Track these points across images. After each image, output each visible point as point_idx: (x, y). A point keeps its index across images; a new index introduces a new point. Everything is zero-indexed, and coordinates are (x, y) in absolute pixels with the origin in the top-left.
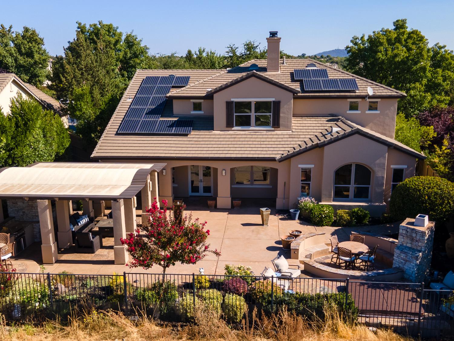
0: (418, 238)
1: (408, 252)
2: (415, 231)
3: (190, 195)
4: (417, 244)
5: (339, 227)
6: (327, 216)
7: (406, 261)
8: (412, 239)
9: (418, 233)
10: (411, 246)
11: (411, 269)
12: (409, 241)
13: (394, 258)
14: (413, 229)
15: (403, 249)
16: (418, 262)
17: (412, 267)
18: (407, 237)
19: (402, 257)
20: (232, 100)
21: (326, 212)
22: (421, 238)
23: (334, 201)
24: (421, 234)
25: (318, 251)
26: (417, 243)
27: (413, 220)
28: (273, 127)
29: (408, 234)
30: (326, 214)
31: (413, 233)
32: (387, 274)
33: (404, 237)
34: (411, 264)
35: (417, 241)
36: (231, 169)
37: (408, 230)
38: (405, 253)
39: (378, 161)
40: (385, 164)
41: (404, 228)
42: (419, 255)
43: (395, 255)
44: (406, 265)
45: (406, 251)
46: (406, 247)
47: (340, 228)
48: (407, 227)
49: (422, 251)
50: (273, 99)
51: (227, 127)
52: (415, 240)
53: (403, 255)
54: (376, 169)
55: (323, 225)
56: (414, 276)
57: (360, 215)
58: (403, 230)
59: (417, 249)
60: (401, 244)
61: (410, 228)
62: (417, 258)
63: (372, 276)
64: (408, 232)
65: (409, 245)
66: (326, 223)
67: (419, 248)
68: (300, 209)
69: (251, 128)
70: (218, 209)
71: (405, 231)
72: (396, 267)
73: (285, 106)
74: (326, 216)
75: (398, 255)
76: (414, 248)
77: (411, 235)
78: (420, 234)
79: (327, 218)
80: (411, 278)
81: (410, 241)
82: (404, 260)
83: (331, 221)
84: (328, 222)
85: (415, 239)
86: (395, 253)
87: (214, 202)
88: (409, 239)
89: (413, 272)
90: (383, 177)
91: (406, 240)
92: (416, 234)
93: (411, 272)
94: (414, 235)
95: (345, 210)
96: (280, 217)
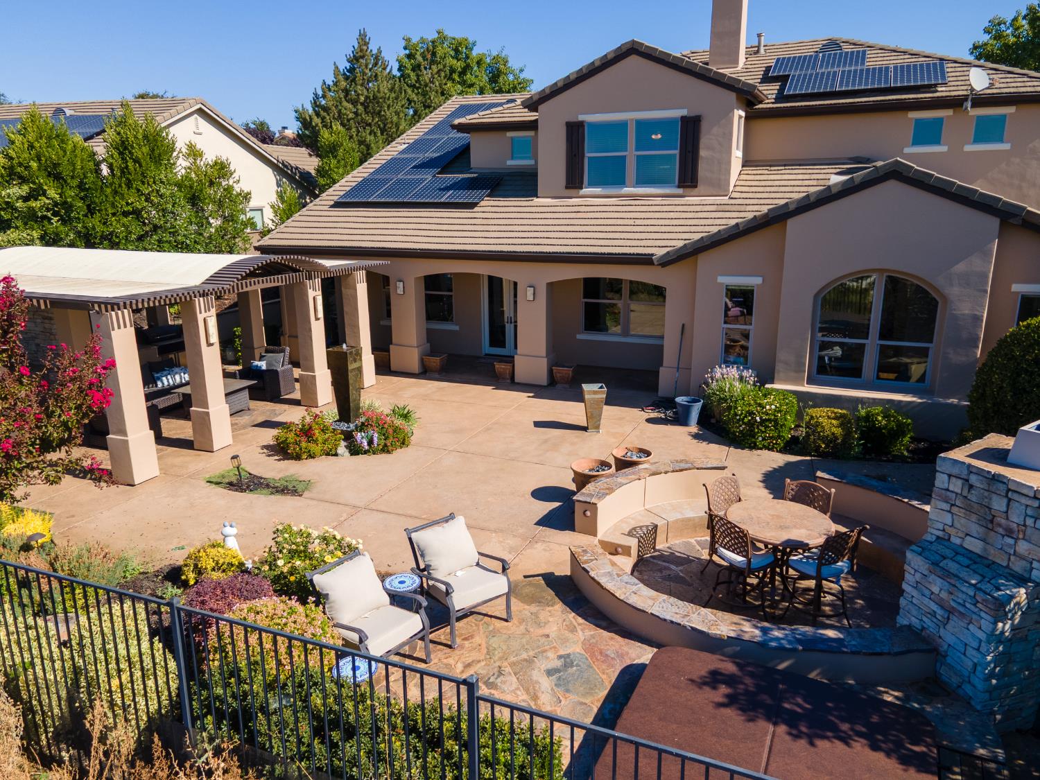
0: (1016, 518)
1: (963, 574)
2: (1002, 487)
3: (487, 352)
4: (1010, 546)
5: (806, 455)
6: (769, 420)
7: (950, 611)
8: (989, 522)
9: (1015, 496)
10: (985, 550)
11: (970, 652)
12: (975, 529)
13: (905, 586)
14: (996, 478)
15: (944, 558)
16: (1005, 627)
17: (975, 645)
18: (968, 509)
19: (936, 589)
20: (581, 118)
21: (768, 407)
22: (1030, 522)
23: (811, 381)
24: (1029, 502)
25: (689, 519)
26: (1011, 541)
27: (1006, 442)
28: (679, 187)
29: (973, 497)
30: (767, 414)
31: (994, 497)
32: (853, 653)
33: (955, 510)
34: (971, 627)
35: (1009, 532)
36: (548, 284)
37: (973, 479)
38: (946, 575)
39: (961, 267)
40: (987, 277)
41: (955, 471)
42: (1012, 597)
43: (907, 575)
44: (948, 627)
45: (952, 566)
46: (960, 551)
47: (808, 458)
48: (970, 466)
49: (1030, 580)
50: (684, 112)
51: (567, 188)
52: (1000, 525)
53: (939, 581)
54: (954, 292)
55: (753, 447)
56: (980, 685)
57: (880, 427)
58: (950, 476)
59: (1008, 567)
60: (940, 534)
61: (980, 472)
62: (1000, 609)
63: (781, 649)
64: (971, 487)
65: (974, 545)
66: (764, 439)
67: (1018, 566)
68: (707, 397)
69: (626, 190)
70: (518, 384)
71: (960, 482)
72: (909, 627)
73: (715, 130)
74: (766, 420)
75: (918, 576)
76: (994, 563)
77: (985, 502)
78: (1024, 500)
79: (767, 427)
80: (967, 688)
81: (981, 530)
82: (942, 607)
83: (779, 437)
84: (771, 438)
85: (1003, 521)
86: (906, 567)
87: (508, 366)
88: (974, 518)
89: (975, 665)
90: (977, 319)
91: (963, 521)
92: (1010, 500)
93: (970, 664)
94: (999, 504)
95: (836, 410)
96: (654, 415)
